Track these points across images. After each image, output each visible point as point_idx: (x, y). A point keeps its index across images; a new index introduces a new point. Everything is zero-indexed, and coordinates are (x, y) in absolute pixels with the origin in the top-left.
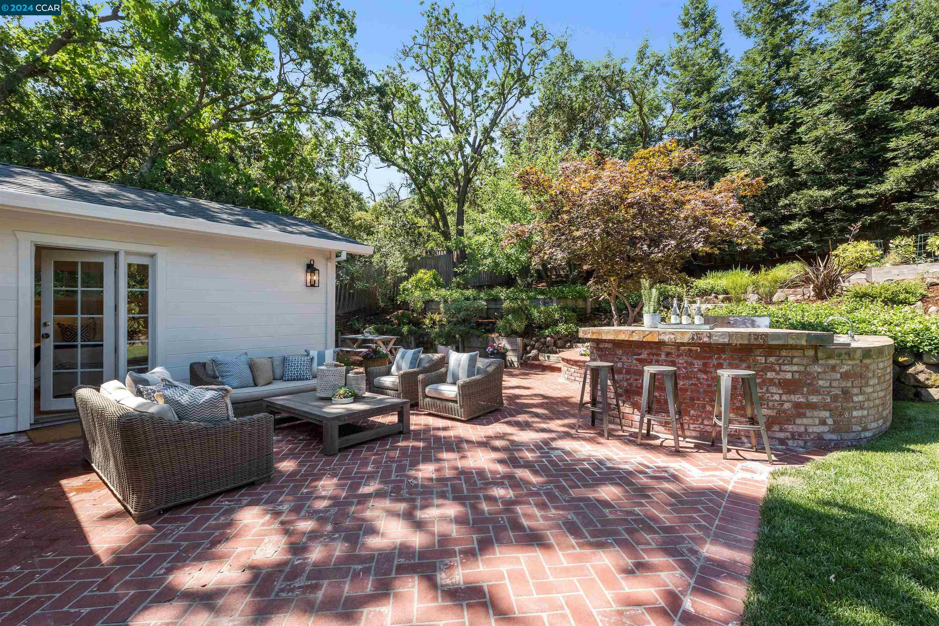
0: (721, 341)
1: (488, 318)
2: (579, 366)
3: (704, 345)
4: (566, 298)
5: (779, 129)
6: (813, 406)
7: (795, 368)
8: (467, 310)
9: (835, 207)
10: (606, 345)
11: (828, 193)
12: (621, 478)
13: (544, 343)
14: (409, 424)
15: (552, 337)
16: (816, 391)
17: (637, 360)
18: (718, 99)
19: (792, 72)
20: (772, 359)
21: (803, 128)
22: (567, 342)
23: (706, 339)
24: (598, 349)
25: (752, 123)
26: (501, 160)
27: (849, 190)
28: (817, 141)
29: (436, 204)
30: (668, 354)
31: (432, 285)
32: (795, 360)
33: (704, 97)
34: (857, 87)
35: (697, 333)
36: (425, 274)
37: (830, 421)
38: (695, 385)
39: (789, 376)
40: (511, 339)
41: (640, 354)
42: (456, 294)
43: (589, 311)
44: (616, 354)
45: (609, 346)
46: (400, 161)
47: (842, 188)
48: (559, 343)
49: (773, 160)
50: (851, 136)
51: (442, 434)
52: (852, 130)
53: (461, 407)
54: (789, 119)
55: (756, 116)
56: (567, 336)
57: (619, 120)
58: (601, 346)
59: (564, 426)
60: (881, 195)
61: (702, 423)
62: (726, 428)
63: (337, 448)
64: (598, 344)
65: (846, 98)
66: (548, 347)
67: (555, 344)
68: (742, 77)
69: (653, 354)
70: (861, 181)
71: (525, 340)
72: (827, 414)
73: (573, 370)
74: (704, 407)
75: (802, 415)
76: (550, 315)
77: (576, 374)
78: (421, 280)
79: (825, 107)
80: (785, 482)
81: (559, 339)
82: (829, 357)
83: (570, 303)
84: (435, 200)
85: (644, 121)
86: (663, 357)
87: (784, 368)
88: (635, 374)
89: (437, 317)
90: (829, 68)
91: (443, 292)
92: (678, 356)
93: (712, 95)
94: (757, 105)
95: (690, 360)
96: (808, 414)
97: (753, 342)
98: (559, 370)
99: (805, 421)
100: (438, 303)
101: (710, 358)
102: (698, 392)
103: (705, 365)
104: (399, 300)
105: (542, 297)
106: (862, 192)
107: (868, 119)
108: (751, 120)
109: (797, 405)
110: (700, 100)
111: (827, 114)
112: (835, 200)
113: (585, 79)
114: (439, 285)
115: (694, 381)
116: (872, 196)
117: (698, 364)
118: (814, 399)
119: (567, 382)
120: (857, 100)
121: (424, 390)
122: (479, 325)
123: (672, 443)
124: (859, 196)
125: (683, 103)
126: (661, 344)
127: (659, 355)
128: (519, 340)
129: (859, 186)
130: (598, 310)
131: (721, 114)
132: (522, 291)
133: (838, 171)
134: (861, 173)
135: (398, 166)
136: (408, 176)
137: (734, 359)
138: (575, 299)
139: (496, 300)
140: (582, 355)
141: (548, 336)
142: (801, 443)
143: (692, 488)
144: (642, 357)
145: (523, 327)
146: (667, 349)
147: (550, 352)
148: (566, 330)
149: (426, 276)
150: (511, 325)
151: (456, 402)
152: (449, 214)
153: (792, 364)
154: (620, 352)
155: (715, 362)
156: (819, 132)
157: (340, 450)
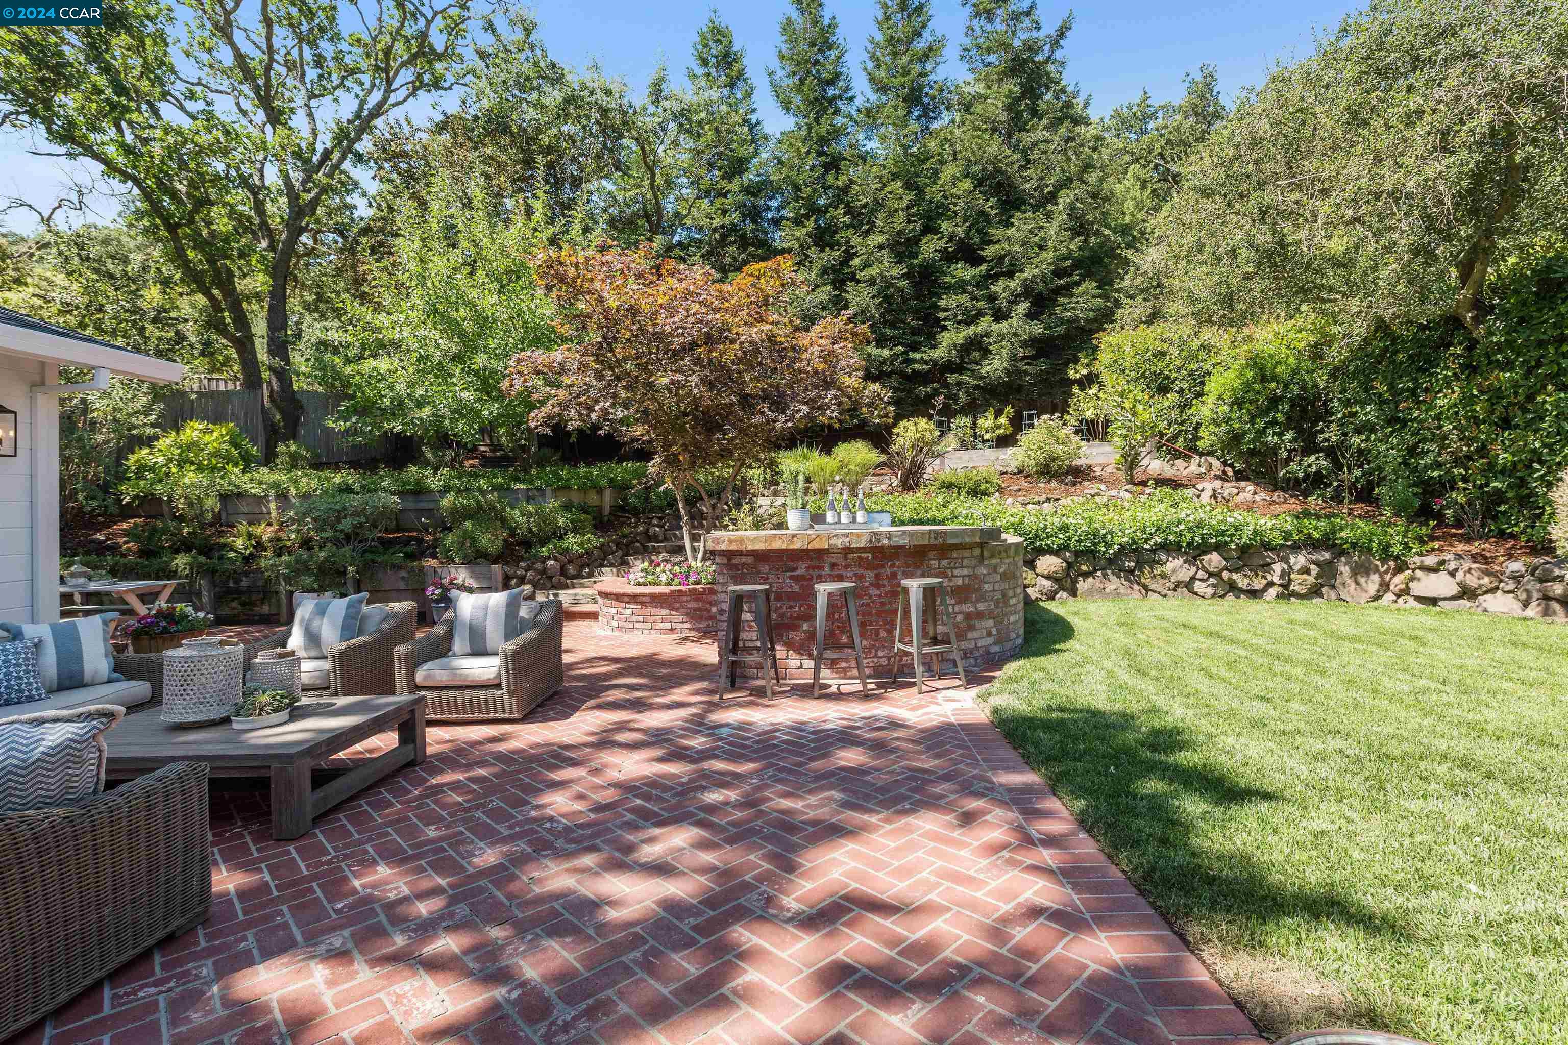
0: (902, 542)
1: (398, 529)
2: (642, 603)
3: (881, 550)
4: (568, 488)
5: (832, 256)
6: (980, 615)
7: (965, 572)
8: (356, 514)
9: (892, 372)
10: (744, 560)
11: (886, 353)
12: (839, 740)
13: (544, 571)
14: (424, 745)
15: (556, 559)
16: (982, 598)
17: (791, 577)
18: (752, 190)
19: (842, 181)
20: (945, 563)
21: (856, 262)
22: (582, 567)
23: (885, 542)
24: (730, 566)
25: (798, 239)
26: (365, 201)
27: (905, 353)
28: (872, 282)
29: (217, 272)
30: (833, 566)
31: (229, 459)
32: (966, 562)
33: (735, 186)
34: (909, 222)
35: (876, 534)
36: (205, 432)
37: (994, 631)
38: (868, 605)
39: (960, 582)
40: (477, 569)
41: (795, 569)
42: (309, 481)
43: (607, 510)
44: (759, 572)
45: (750, 560)
46: (111, 151)
47: (900, 349)
48: (571, 569)
49: (825, 297)
50: (903, 283)
51: (501, 747)
52: (904, 276)
53: (511, 693)
54: (840, 245)
55: (804, 231)
56: (581, 556)
57: (609, 186)
58: (734, 561)
59: (696, 693)
60: (935, 363)
61: (876, 656)
62: (920, 654)
63: (309, 818)
64: (729, 560)
65: (900, 233)
66: (551, 578)
67: (563, 572)
68: (785, 170)
69: (813, 568)
70: (915, 342)
71: (507, 569)
72: (991, 623)
73: (629, 612)
74: (877, 633)
75: (971, 628)
76: (545, 520)
77: (634, 618)
78: (192, 446)
79: (880, 239)
80: (1003, 700)
81: (570, 562)
82: (992, 556)
83: (576, 498)
84: (212, 261)
85: (656, 198)
86: (827, 570)
87: (956, 572)
88: (789, 599)
89: (265, 532)
90: (882, 189)
91: (264, 474)
92: (847, 567)
93: (746, 183)
94: (803, 216)
95: (860, 571)
96: (978, 625)
97: (933, 542)
98: (593, 616)
99: (975, 634)
100: (260, 500)
101: (883, 566)
102: (870, 614)
103: (877, 576)
104: (128, 493)
105: (522, 486)
106: (918, 356)
107: (920, 266)
108: (798, 234)
109: (968, 616)
110: (729, 187)
111: (881, 247)
112: (892, 364)
113: (568, 101)
114: (247, 461)
115: (865, 600)
116: (926, 362)
117: (869, 576)
118: (981, 607)
119: (617, 634)
120: (908, 239)
121: (411, 675)
122: (386, 544)
123: (860, 688)
124: (915, 361)
125: (705, 184)
126: (820, 553)
127: (821, 568)
128: (496, 568)
129: (915, 347)
130: (622, 508)
131: (754, 214)
132: (476, 476)
133: (893, 326)
134: (914, 332)
135: (106, 162)
136: (136, 191)
137: (908, 566)
138: (583, 489)
139: (419, 491)
140: (639, 584)
141: (549, 558)
142: (972, 661)
143: (922, 731)
144: (799, 572)
145: (499, 543)
146: (834, 559)
147: (553, 587)
148: (581, 545)
149: (207, 438)
150: (474, 540)
151: (498, 686)
152: (247, 298)
153: (962, 567)
154: (765, 568)
155: (888, 571)
156: (875, 271)
157: (317, 820)
